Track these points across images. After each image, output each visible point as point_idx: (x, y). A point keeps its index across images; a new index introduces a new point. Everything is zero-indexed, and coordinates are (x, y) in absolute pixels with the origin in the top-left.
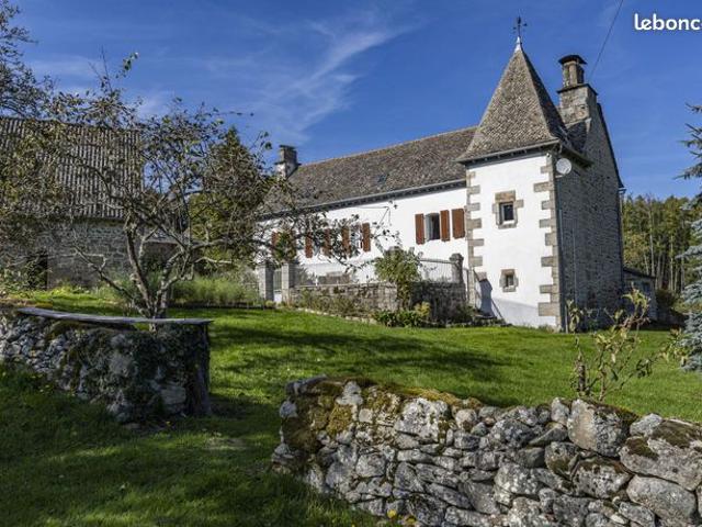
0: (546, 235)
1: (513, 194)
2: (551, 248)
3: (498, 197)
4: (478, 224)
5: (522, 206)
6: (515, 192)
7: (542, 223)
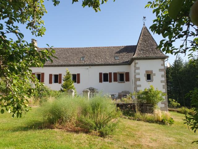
0: (163, 85)
1: (152, 72)
2: (165, 89)
3: (147, 72)
4: (139, 80)
5: (155, 75)
6: (152, 71)
7: (162, 82)
